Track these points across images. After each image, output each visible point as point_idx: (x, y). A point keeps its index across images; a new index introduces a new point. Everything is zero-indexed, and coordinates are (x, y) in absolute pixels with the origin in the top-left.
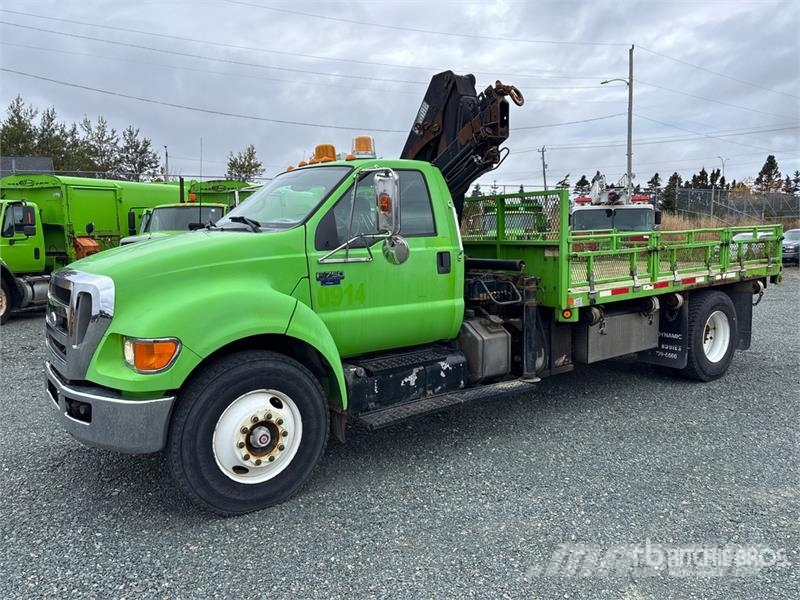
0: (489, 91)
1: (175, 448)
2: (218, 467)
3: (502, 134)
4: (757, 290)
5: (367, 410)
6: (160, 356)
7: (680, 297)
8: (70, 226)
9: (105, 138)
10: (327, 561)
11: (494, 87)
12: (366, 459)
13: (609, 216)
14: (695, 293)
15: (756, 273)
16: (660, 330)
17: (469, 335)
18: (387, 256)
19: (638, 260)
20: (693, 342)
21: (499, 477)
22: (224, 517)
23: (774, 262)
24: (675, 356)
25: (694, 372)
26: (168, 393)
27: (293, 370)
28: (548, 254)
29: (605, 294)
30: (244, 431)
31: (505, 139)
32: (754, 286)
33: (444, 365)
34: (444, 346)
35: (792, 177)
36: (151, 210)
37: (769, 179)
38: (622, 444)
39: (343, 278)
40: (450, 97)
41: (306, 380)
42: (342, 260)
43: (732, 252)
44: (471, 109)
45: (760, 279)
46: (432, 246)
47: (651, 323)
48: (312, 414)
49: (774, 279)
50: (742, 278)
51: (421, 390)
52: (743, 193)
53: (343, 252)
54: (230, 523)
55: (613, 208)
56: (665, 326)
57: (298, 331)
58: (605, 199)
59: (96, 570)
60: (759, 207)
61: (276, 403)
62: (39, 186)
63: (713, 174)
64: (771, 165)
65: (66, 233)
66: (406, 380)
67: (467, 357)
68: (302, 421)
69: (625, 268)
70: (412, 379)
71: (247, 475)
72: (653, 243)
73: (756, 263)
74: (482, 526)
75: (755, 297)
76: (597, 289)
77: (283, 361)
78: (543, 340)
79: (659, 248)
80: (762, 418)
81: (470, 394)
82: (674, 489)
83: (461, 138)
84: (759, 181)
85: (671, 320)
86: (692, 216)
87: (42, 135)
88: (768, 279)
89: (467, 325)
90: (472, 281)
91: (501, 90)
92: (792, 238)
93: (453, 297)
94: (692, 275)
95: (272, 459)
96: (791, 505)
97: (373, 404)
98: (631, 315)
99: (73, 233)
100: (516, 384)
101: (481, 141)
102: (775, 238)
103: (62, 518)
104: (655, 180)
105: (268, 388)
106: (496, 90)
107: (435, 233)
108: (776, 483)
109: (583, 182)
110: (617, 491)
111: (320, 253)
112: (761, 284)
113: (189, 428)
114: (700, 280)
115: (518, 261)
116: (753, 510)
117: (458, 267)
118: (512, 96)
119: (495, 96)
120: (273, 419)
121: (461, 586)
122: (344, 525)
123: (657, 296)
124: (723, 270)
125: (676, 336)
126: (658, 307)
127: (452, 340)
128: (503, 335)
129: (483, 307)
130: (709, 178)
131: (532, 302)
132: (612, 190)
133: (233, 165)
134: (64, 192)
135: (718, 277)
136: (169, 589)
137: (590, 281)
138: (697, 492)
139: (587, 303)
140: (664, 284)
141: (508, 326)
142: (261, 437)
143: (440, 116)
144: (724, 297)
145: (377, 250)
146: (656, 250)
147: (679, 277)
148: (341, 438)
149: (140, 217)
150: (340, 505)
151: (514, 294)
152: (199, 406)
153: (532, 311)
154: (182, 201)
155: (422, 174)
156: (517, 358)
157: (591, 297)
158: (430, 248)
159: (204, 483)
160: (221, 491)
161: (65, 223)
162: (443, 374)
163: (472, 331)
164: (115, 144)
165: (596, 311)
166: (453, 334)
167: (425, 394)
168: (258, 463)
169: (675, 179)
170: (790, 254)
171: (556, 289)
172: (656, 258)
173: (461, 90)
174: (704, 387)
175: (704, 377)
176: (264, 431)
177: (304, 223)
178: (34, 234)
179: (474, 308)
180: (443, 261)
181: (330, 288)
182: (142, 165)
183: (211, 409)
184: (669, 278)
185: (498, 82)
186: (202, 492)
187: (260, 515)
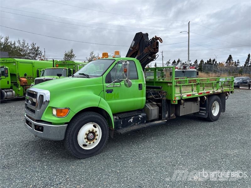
0: (153, 39)
1: (67, 139)
2: (79, 145)
3: (157, 51)
4: (227, 95)
5: (119, 129)
6: (64, 113)
7: (205, 97)
8: (18, 74)
9: (25, 46)
10: (111, 170)
11: (154, 37)
12: (118, 143)
13: (183, 73)
14: (210, 96)
15: (226, 90)
16: (200, 107)
17: (147, 107)
18: (125, 85)
19: (194, 86)
20: (209, 110)
21: (156, 148)
22: (80, 159)
23: (232, 87)
24: (204, 114)
25: (209, 119)
26: (66, 123)
27: (99, 117)
28: (169, 84)
29: (185, 96)
30: (86, 134)
31: (157, 52)
32: (226, 94)
33: (140, 116)
34: (140, 111)
35: (237, 61)
36: (44, 69)
37: (230, 62)
38: (190, 139)
39: (113, 91)
40: (141, 39)
41: (103, 120)
42: (113, 86)
43: (220, 84)
44: (147, 43)
45: (228, 92)
46: (137, 82)
47: (197, 105)
48: (105, 130)
49: (231, 92)
50: (223, 92)
51: (134, 123)
52: (222, 66)
53: (113, 84)
54: (82, 161)
55: (184, 70)
56: (201, 105)
57: (101, 106)
58: (182, 68)
59: (47, 173)
60: (227, 70)
61: (95, 126)
62: (9, 61)
63: (213, 60)
64: (230, 57)
65: (17, 76)
66: (130, 120)
67: (146, 114)
68: (102, 131)
69: (190, 88)
70: (131, 120)
71: (87, 147)
72: (198, 82)
73: (226, 88)
74: (153, 161)
75: (226, 97)
76: (182, 95)
77: (97, 114)
78: (167, 109)
79: (200, 83)
80: (229, 132)
81: (148, 124)
82: (205, 150)
83: (145, 51)
84: (227, 62)
85: (203, 104)
86: (207, 73)
87: (4, 45)
88: (230, 92)
89: (146, 105)
90: (148, 92)
91: (157, 38)
92: (237, 80)
93: (143, 97)
94: (209, 91)
95: (94, 142)
96: (237, 154)
97: (121, 127)
98: (192, 102)
99: (19, 76)
100: (160, 122)
101: (151, 53)
102: (232, 80)
103: (33, 160)
104: (196, 62)
105: (92, 122)
106: (155, 38)
107: (138, 79)
108: (233, 149)
109: (174, 62)
110: (190, 151)
111: (107, 84)
112: (228, 93)
113: (71, 133)
114: (211, 92)
115: (161, 87)
116: (227, 155)
117: (144, 88)
118: (159, 40)
119: (155, 40)
120: (94, 131)
121: (150, 175)
122: (115, 161)
123: (199, 97)
124: (217, 89)
125: (204, 108)
126: (199, 100)
127: (142, 109)
128: (157, 108)
129: (151, 100)
130: (212, 61)
131: (165, 98)
132: (184, 65)
133: (66, 55)
134: (17, 64)
135: (216, 92)
136: (69, 177)
137: (181, 93)
138: (212, 151)
139: (180, 99)
140: (201, 93)
141: (158, 105)
142: (91, 136)
143: (138, 45)
144: (217, 97)
145: (122, 83)
146: (199, 84)
147: (205, 92)
148: (112, 137)
149: (41, 71)
150: (113, 155)
151: (159, 96)
152: (74, 127)
153: (165, 101)
154: (54, 67)
155: (134, 62)
156: (160, 115)
157: (181, 97)
158: (137, 83)
159: (75, 149)
160: (79, 151)
161: (17, 73)
162: (140, 119)
163: (148, 106)
164: (28, 48)
165: (182, 101)
166: (143, 108)
167: (135, 124)
168: (90, 143)
169: (202, 61)
170: (236, 85)
171: (171, 95)
172: (199, 86)
173: (144, 38)
174: (212, 123)
175: (212, 120)
176: (91, 134)
177: (102, 75)
178: (8, 77)
179: (149, 100)
180: (140, 86)
181: (109, 94)
182: (37, 54)
183: (77, 128)
184: (202, 92)
185: (156, 36)
186: (74, 152)
187: (90, 158)
